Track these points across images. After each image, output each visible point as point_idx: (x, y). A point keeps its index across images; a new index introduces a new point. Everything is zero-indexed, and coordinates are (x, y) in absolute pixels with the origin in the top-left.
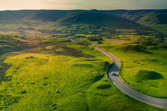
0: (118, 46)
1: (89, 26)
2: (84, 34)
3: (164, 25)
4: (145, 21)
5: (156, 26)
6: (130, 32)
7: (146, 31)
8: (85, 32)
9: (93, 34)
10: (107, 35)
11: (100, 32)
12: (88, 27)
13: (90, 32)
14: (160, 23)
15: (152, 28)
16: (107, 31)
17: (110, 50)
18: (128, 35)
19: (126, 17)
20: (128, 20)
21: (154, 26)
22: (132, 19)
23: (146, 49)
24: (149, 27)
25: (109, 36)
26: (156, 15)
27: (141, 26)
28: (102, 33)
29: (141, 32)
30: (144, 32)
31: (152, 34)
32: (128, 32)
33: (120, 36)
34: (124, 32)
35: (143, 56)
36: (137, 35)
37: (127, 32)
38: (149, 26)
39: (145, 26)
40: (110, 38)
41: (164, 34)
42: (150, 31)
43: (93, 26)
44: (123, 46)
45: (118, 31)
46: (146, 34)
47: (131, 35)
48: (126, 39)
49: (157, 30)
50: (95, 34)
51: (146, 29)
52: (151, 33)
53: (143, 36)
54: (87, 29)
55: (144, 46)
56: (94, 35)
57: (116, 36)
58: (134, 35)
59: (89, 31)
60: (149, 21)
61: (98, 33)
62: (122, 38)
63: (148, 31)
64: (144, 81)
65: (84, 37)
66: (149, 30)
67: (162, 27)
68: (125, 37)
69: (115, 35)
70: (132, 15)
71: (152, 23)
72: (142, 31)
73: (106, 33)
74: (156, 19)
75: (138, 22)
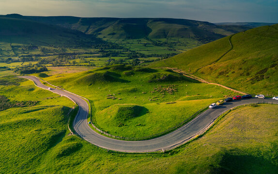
0: (78, 77)
1: (12, 47)
2: (3, 62)
3: (134, 40)
4: (109, 35)
5: (125, 42)
6: (91, 53)
7: (113, 50)
8: (6, 58)
9: (24, 60)
10: (54, 60)
11: (39, 55)
12: (11, 49)
13: (17, 58)
14: (129, 38)
15: (121, 45)
16: (52, 54)
17: (67, 85)
18: (90, 59)
19: (79, 29)
20: (83, 34)
21: (123, 42)
22: (90, 32)
23: (120, 76)
24: (117, 44)
25: (57, 62)
26: (122, 26)
27: (105, 42)
28: (42, 58)
29: (108, 52)
30: (111, 51)
31: (123, 54)
32: (88, 53)
33: (78, 60)
34: (82, 53)
35: (119, 87)
36: (103, 57)
37: (86, 53)
38: (117, 42)
39: (112, 44)
40: (61, 66)
41: (137, 53)
42: (119, 50)
43: (20, 47)
44: (86, 75)
45: (72, 52)
46: (116, 55)
47: (94, 57)
48: (88, 64)
49: (128, 48)
50: (29, 61)
51: (114, 47)
52: (121, 53)
53: (112, 58)
54: (8, 51)
55: (116, 72)
56: (26, 64)
57: (71, 61)
58: (98, 57)
59: (14, 56)
60: (115, 35)
61: (33, 57)
62: (81, 64)
63: (117, 51)
64: (127, 123)
65: (5, 67)
66: (117, 48)
67: (132, 43)
68: (86, 62)
69: (69, 59)
70: (87, 27)
71: (119, 38)
72: (108, 50)
73: (50, 57)
74: (123, 32)
75: (99, 36)
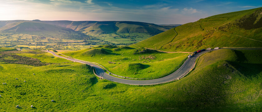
1: (32, 37)
2: (27, 45)
3: (107, 34)
4: (90, 31)
5: (101, 36)
6: (78, 43)
7: (93, 41)
8: (28, 43)
9: (37, 45)
10: (54, 46)
11: (46, 43)
12: (31, 38)
13: (34, 43)
14: (103, 33)
15: (98, 38)
16: (54, 42)
18: (78, 46)
19: (71, 28)
20: (74, 31)
21: (99, 36)
22: (77, 30)
24: (95, 37)
25: (57, 47)
26: (99, 26)
27: (87, 36)
28: (48, 44)
29: (89, 42)
30: (91, 42)
31: (99, 43)
32: (76, 43)
33: (69, 47)
34: (72, 43)
36: (86, 45)
37: (75, 43)
38: (95, 36)
39: (92, 37)
40: (59, 49)
41: (110, 43)
42: (97, 41)
43: (36, 37)
45: (66, 41)
46: (95, 44)
47: (80, 45)
48: (76, 49)
49: (103, 39)
50: (40, 45)
51: (93, 39)
52: (98, 43)
53: (92, 46)
54: (30, 39)
55: (108, 49)
56: (39, 47)
57: (65, 47)
58: (83, 45)
59: (32, 42)
60: (94, 31)
61: (43, 44)
62: (72, 49)
63: (95, 41)
65: (28, 48)
66: (96, 40)
67: (106, 37)
68: (75, 48)
69: (63, 45)
70: (76, 26)
71: (96, 33)
72: (89, 41)
73: (53, 44)
74: (99, 29)
75: (84, 32)
